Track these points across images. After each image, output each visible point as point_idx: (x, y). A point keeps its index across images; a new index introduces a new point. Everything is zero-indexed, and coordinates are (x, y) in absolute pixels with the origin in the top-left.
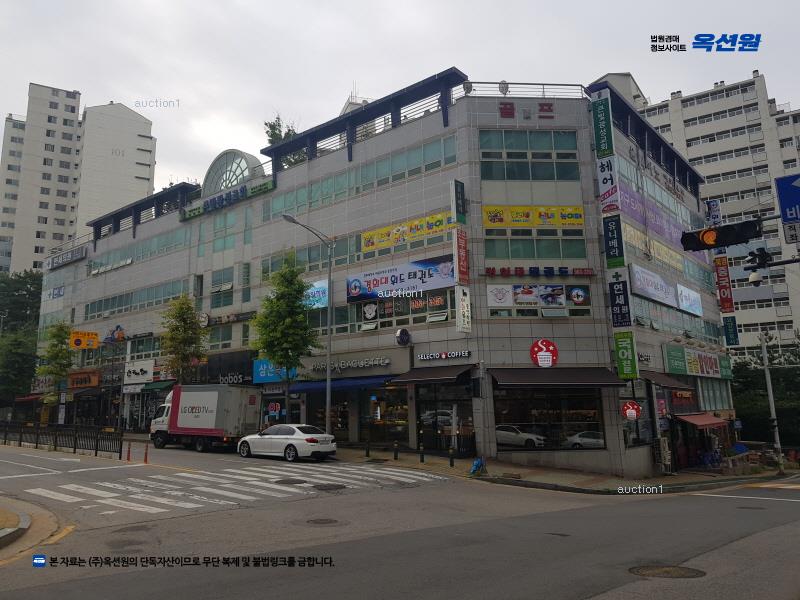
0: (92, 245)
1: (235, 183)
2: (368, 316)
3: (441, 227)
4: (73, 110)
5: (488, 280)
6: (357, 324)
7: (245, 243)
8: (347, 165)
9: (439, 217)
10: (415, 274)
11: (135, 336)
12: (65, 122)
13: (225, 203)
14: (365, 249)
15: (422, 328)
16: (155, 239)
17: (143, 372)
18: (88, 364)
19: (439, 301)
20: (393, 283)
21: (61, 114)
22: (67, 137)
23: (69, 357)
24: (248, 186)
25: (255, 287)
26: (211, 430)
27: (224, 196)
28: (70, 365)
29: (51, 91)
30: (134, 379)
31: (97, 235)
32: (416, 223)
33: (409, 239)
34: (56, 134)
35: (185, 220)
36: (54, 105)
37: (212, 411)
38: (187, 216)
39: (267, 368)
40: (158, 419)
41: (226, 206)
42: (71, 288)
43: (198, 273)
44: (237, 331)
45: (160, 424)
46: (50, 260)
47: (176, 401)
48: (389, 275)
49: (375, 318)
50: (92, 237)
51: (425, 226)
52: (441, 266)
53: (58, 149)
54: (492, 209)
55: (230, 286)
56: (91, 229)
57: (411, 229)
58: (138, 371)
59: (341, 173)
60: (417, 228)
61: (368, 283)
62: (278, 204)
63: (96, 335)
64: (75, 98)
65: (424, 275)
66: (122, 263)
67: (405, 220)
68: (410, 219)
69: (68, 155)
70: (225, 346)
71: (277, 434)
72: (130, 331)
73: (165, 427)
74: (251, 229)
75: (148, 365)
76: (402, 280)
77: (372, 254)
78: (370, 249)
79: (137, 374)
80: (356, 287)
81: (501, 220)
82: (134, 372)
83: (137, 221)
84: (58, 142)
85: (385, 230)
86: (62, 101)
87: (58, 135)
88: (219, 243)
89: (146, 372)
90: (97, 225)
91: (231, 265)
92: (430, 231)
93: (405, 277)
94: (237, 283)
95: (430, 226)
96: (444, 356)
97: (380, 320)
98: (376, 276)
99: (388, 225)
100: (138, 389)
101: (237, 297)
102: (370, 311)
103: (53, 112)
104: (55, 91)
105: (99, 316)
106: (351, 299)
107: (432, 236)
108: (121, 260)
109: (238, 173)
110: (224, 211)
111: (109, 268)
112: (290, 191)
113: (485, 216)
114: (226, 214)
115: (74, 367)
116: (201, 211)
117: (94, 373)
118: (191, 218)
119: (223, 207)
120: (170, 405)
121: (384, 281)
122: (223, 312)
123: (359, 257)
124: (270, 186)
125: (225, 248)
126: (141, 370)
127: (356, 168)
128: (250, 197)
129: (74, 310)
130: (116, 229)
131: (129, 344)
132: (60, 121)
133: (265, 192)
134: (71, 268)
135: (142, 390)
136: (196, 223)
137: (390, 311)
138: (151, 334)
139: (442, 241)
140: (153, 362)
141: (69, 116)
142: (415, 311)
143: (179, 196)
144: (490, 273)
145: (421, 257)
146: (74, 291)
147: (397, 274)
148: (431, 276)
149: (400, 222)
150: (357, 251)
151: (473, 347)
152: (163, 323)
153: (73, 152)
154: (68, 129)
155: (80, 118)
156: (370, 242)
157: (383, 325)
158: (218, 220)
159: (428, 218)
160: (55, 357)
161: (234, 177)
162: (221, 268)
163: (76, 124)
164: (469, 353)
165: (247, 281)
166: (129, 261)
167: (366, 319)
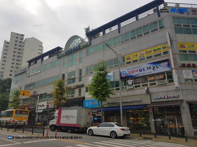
0: (28, 68)
1: (76, 45)
2: (129, 84)
3: (160, 51)
4: (22, 39)
5: (183, 68)
6: (124, 87)
7: (79, 63)
8: (118, 34)
9: (159, 47)
10: (150, 68)
11: (41, 94)
12: (20, 42)
13: (73, 51)
14: (126, 61)
15: (155, 87)
16: (49, 65)
17: (43, 106)
18: (25, 103)
19: (161, 77)
20: (140, 71)
21: (19, 40)
22: (20, 46)
23: (19, 101)
24: (81, 45)
25: (83, 77)
26: (75, 124)
27: (72, 49)
28: (19, 103)
29: (17, 34)
30: (40, 108)
31: (30, 65)
32: (149, 50)
33: (146, 56)
34: (17, 45)
35: (59, 58)
36: (17, 38)
37: (75, 117)
38: (60, 56)
39: (89, 103)
40: (52, 120)
41: (73, 52)
42: (21, 81)
43: (63, 74)
44: (77, 91)
45: (53, 122)
46: (15, 73)
47: (60, 113)
48: (138, 69)
49: (132, 84)
50: (28, 66)
51: (153, 51)
52: (162, 64)
53: (17, 49)
54: (181, 43)
55: (74, 77)
56: (28, 63)
57: (146, 52)
58: (41, 105)
59: (115, 38)
60: (149, 52)
61: (129, 72)
62: (91, 50)
63: (30, 92)
64: (23, 36)
65: (154, 67)
66: (37, 72)
67: (144, 50)
68: (146, 49)
69: (20, 51)
70: (72, 96)
71: (105, 127)
72: (39, 93)
73: (55, 123)
74: (82, 58)
75: (45, 103)
76: (144, 70)
77: (130, 62)
78: (129, 61)
79: (41, 106)
80: (124, 74)
81: (184, 47)
82: (40, 106)
83: (42, 60)
84: (18, 47)
85: (134, 54)
86: (19, 37)
87: (18, 45)
88: (70, 64)
89: (44, 106)
90: (30, 62)
91: (75, 70)
92: (155, 52)
93: (146, 69)
94: (77, 76)
95: (155, 51)
96: (166, 97)
97: (134, 85)
98: (132, 70)
99: (136, 52)
100: (41, 111)
101: (77, 80)
102: (130, 82)
103: (17, 39)
104: (18, 34)
105: (29, 89)
106: (122, 78)
107: (156, 54)
108: (37, 71)
109: (77, 42)
110: (72, 54)
111: (33, 74)
112: (96, 45)
113: (179, 46)
114: (73, 55)
115: (21, 104)
116: (64, 54)
117: (26, 106)
118: (61, 57)
119: (72, 53)
120: (57, 115)
121: (136, 71)
122: (72, 85)
123: (124, 64)
124: (89, 44)
125: (72, 65)
126: (43, 105)
127: (122, 35)
128: (82, 49)
129: (21, 87)
130: (36, 63)
131: (39, 97)
132: (19, 42)
133: (87, 47)
134: (21, 75)
135: (43, 111)
136: (62, 59)
137: (139, 81)
138: (46, 93)
139: (161, 55)
140: (47, 102)
141: (21, 40)
142: (150, 81)
143: (57, 51)
144: (183, 66)
145: (152, 61)
146: (21, 82)
147: (142, 68)
148: (157, 68)
149: (141, 51)
150: (123, 62)
151: (180, 93)
152: (53, 88)
153: (22, 50)
154: (20, 44)
155: (24, 41)
156: (129, 58)
157: (136, 87)
158: (70, 57)
159: (154, 48)
160: (15, 101)
161: (76, 43)
162: (71, 71)
163: (23, 43)
164: (178, 95)
165: (81, 74)
166: (40, 72)
167: (128, 85)
